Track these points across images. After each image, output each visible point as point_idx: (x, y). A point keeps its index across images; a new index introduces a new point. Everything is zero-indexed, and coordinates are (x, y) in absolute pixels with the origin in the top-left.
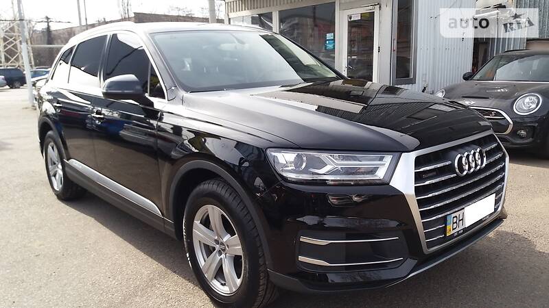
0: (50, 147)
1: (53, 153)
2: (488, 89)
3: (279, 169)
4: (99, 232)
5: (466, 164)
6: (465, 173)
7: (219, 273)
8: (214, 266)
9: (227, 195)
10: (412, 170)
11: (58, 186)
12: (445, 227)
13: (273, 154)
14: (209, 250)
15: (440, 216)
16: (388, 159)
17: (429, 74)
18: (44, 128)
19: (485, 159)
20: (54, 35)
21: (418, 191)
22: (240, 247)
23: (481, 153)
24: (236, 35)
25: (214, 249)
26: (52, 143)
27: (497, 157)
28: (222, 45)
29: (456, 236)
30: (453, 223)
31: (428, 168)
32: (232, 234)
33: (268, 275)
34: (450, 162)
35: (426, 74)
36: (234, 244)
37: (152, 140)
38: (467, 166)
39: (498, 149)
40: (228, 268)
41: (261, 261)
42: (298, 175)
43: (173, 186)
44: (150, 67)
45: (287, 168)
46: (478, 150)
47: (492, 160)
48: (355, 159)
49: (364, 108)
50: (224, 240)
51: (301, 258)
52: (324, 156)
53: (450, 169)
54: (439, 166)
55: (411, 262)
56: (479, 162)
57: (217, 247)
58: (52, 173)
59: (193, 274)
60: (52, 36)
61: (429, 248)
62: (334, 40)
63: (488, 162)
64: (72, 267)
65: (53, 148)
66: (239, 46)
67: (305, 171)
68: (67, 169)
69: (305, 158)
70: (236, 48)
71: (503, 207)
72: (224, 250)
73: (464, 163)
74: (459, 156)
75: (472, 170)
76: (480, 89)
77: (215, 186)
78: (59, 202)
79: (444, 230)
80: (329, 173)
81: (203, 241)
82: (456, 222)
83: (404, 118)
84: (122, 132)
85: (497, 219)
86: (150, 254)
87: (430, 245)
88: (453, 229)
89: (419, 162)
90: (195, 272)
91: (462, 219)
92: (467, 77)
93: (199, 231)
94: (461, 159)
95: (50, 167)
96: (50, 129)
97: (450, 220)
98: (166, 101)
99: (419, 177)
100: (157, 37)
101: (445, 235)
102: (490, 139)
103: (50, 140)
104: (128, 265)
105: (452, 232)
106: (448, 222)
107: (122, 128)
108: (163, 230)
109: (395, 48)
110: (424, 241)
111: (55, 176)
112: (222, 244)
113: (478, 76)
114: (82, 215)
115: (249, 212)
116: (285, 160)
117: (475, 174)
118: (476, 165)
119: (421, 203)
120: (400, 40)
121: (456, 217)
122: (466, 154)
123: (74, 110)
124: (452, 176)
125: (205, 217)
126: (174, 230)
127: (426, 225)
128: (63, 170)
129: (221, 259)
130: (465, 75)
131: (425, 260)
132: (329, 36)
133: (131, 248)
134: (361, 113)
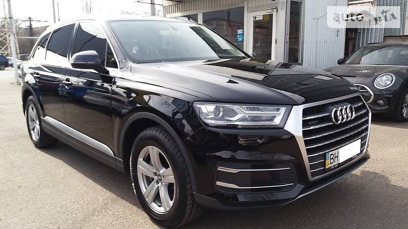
0: (30, 108)
1: (33, 113)
2: (356, 70)
3: (202, 117)
4: (66, 170)
5: (340, 115)
6: (339, 122)
7: (157, 198)
8: (153, 192)
9: (163, 138)
10: (300, 119)
11: (35, 137)
12: (325, 162)
13: (198, 106)
14: (149, 180)
15: (321, 153)
16: (283, 110)
17: (312, 60)
18: (26, 94)
19: (354, 113)
20: (35, 31)
21: (305, 134)
22: (173, 177)
23: (351, 108)
24: (171, 24)
25: (153, 179)
26: (32, 105)
27: (363, 112)
28: (161, 31)
29: (333, 169)
30: (331, 159)
31: (312, 117)
32: (167, 167)
33: (193, 196)
34: (328, 114)
35: (310, 60)
36: (168, 175)
37: (108, 101)
38: (341, 117)
39: (364, 106)
40: (164, 194)
41: (188, 187)
42: (216, 121)
43: (123, 133)
44: (107, 46)
45: (209, 117)
46: (349, 106)
47: (359, 114)
48: (258, 110)
49: (265, 77)
50: (161, 172)
51: (218, 183)
52: (235, 107)
53: (328, 119)
54: (320, 116)
55: (300, 187)
56: (350, 115)
57: (156, 178)
58: (31, 128)
59: (137, 200)
60: (33, 32)
61: (313, 176)
62: (243, 34)
63: (357, 115)
64: (46, 195)
65: (32, 109)
66: (174, 32)
67: (222, 119)
68: (43, 124)
69: (221, 109)
70: (171, 33)
71: (367, 150)
72: (160, 180)
73: (338, 114)
74: (335, 109)
75: (344, 120)
76: (350, 70)
77: (154, 132)
78: (37, 149)
79: (324, 164)
80: (239, 120)
81: (144, 174)
82: (333, 158)
83: (295, 84)
84: (85, 96)
85: (362, 159)
86: (105, 186)
87: (313, 174)
88: (331, 164)
89: (306, 112)
90: (139, 198)
91: (337, 157)
92: (341, 62)
93: (142, 166)
94: (336, 112)
95: (30, 123)
96: (31, 94)
97: (328, 156)
98: (118, 69)
99: (305, 123)
100: (113, 24)
101: (325, 167)
102: (358, 99)
103: (31, 102)
104: (88, 193)
105: (330, 166)
106: (327, 157)
107: (86, 93)
108: (114, 167)
109: (288, 41)
110: (309, 171)
111: (33, 130)
112: (159, 175)
113: (348, 62)
114: (54, 159)
115: (179, 150)
116: (207, 110)
117: (347, 123)
118: (347, 117)
119: (307, 143)
120: (291, 37)
121: (333, 154)
122: (340, 108)
123: (49, 80)
124: (330, 124)
125: (146, 156)
126: (123, 166)
127: (310, 159)
128: (40, 125)
129: (158, 187)
130: (338, 61)
131: (310, 185)
132: (240, 32)
133: (90, 182)
134: (263, 80)
